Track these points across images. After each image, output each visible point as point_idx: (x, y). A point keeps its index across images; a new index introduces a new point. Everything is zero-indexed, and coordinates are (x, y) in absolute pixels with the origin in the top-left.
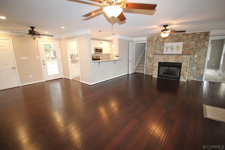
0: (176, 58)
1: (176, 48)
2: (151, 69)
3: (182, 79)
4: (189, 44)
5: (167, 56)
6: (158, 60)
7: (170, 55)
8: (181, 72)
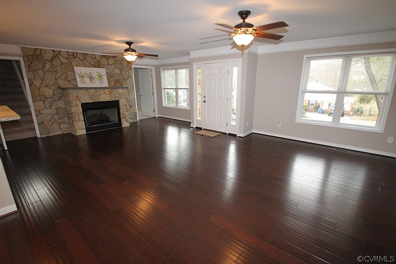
0: (111, 93)
1: (97, 77)
2: (56, 121)
3: (125, 124)
4: (112, 73)
5: (95, 90)
6: (79, 100)
7: (100, 88)
8: (121, 115)
